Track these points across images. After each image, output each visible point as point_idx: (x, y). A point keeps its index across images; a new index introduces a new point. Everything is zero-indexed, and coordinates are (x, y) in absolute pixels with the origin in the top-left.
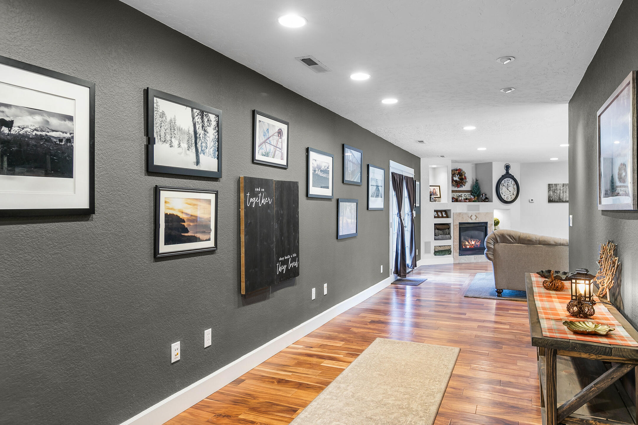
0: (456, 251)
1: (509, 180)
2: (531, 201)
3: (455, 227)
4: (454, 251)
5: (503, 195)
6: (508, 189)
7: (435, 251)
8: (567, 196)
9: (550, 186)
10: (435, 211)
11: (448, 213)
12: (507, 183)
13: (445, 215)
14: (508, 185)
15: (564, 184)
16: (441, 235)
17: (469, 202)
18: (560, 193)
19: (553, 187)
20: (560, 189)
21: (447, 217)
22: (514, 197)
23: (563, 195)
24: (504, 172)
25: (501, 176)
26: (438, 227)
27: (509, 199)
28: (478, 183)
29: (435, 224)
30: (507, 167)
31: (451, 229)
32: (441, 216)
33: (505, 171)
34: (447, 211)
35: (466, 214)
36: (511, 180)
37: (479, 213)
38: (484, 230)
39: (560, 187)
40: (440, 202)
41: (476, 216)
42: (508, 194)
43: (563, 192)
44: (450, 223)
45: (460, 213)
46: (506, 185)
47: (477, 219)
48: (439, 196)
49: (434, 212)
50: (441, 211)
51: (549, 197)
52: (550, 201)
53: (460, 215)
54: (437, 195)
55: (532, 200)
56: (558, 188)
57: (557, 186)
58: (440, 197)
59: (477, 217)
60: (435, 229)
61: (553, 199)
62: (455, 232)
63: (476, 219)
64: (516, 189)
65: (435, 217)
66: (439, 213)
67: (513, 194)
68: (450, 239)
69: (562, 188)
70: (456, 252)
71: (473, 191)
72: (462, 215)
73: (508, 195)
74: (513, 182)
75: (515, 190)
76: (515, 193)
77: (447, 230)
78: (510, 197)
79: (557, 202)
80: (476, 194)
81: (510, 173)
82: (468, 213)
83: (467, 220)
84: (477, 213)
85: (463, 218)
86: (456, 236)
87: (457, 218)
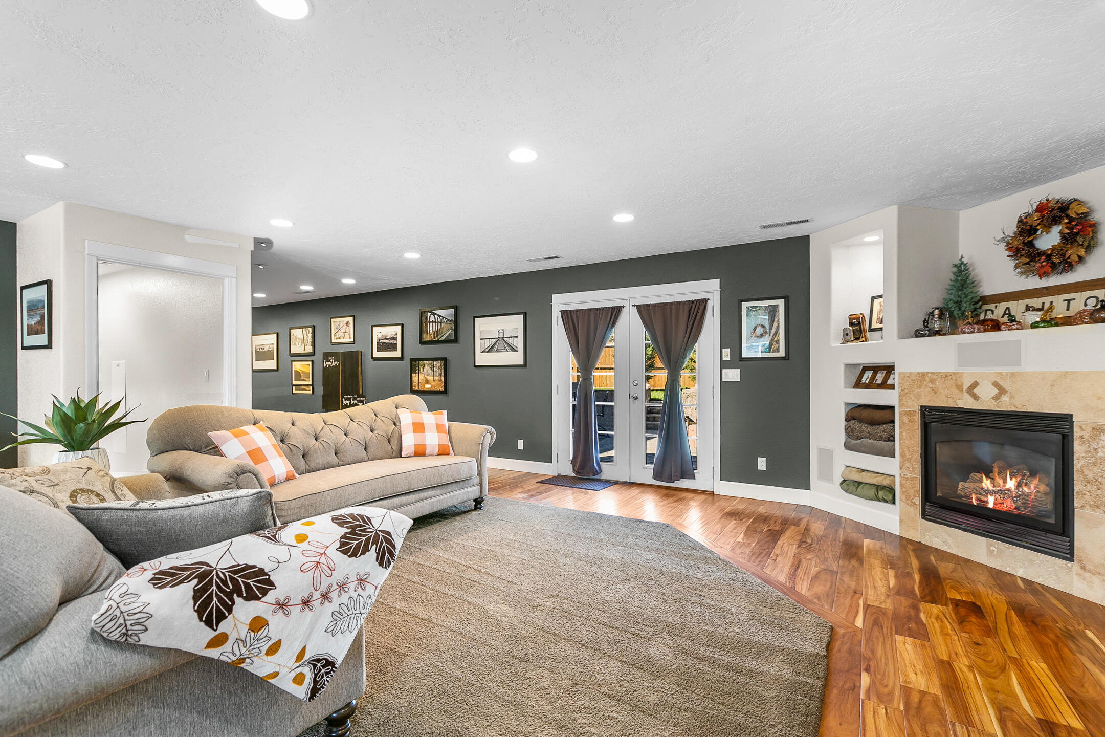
0: (907, 500)
3: (910, 419)
4: (905, 497)
7: (843, 479)
16: (866, 438)
21: (886, 385)
26: (857, 414)
29: (848, 405)
31: (894, 423)
32: (869, 381)
35: (948, 377)
41: (996, 384)
44: (893, 406)
45: (923, 375)
47: (1005, 398)
50: (873, 369)
53: (924, 380)
59: (1002, 391)
60: (848, 419)
62: (908, 432)
63: (996, 398)
66: (878, 375)
68: (891, 454)
70: (909, 502)
72: (932, 381)
77: (883, 427)
82: (957, 373)
83: (953, 398)
84: (1001, 374)
85: (935, 393)
86: (909, 450)
87: (913, 391)
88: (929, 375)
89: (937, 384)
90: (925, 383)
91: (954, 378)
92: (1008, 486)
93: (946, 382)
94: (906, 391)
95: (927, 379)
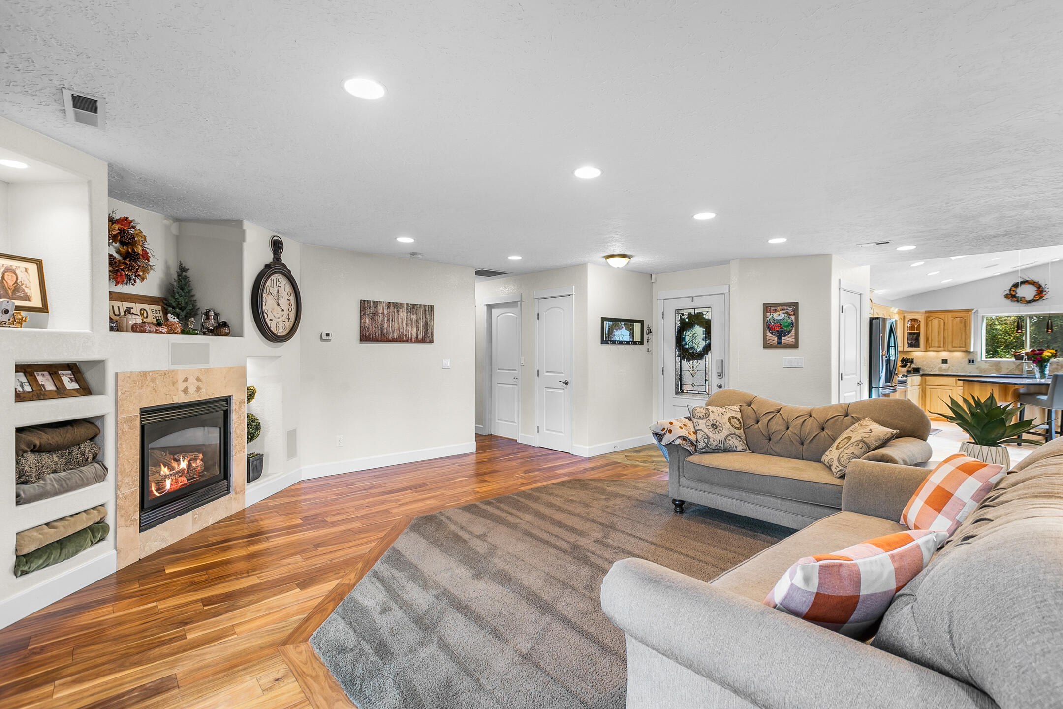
0: (126, 521)
1: (280, 280)
2: (324, 337)
3: (126, 427)
4: (121, 522)
5: (269, 318)
6: (278, 305)
7: (17, 557)
8: (394, 328)
9: (363, 304)
10: (20, 368)
11: (90, 376)
12: (276, 288)
13: (71, 385)
14: (278, 292)
15: (390, 303)
16: (55, 472)
17: (168, 333)
18: (383, 321)
19: (370, 309)
20: (383, 314)
21: (85, 390)
22: (289, 325)
23: (389, 326)
24: (269, 258)
25: (262, 267)
26: (37, 439)
27: (281, 330)
28: (186, 277)
29: (19, 430)
30: (277, 246)
31: (103, 437)
32: (50, 386)
33: (272, 256)
34: (83, 368)
35: (165, 374)
36: (284, 281)
37: (208, 371)
38: (221, 421)
39: (383, 309)
40: (45, 328)
41: (197, 378)
42: (278, 316)
43: (387, 320)
44: (102, 417)
45: (144, 374)
46: (275, 293)
47: (202, 391)
48: (37, 302)
49: (17, 371)
50: (53, 369)
51: (362, 329)
52: (365, 337)
53: (146, 379)
54: (28, 299)
55: (328, 335)
56: (379, 311)
57: (377, 306)
58: (44, 309)
59: (201, 383)
60: (20, 453)
61: (369, 334)
62: (124, 446)
63: (197, 390)
64: (294, 306)
65: (20, 397)
66: (40, 378)
67: (289, 319)
68: (100, 477)
69: (386, 312)
70: (129, 523)
71: (172, 301)
72: (153, 380)
73: (278, 320)
74: (289, 288)
75: (292, 307)
76: (292, 315)
77: (86, 448)
78: (281, 325)
79: (378, 341)
80: (182, 309)
81: (282, 262)
82: (173, 371)
83: (170, 395)
84: (201, 370)
85: (156, 392)
86: (129, 462)
87: (134, 393)
88: (150, 374)
89: (158, 383)
90: (147, 382)
91: (171, 376)
92: (181, 467)
93: (165, 380)
94: (127, 394)
95: (149, 378)
